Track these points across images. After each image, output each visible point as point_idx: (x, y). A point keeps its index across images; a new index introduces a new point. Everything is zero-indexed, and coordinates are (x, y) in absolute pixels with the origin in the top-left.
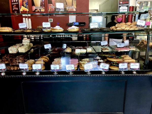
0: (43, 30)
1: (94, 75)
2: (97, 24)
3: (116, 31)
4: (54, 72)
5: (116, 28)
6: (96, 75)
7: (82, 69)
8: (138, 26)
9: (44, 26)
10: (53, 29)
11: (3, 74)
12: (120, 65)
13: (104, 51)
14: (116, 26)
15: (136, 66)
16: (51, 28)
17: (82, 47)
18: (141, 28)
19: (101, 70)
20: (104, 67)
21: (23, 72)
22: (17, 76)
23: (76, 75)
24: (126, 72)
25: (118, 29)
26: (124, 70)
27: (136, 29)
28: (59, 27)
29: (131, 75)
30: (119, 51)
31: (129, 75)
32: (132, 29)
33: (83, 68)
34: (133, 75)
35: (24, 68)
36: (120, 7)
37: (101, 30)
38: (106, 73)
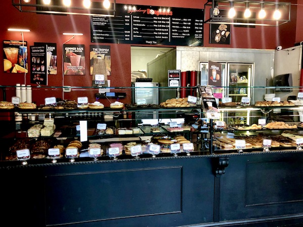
0: (78, 106)
1: (143, 159)
2: (144, 99)
3: (167, 108)
4: (94, 159)
5: (167, 104)
6: (146, 159)
7: (128, 153)
8: (189, 102)
9: (79, 102)
10: (91, 106)
11: (25, 163)
12: (172, 146)
13: (154, 132)
14: (166, 102)
15: (189, 146)
16: (89, 104)
17: (126, 128)
18: (192, 105)
19: (150, 153)
20: (155, 149)
21: (52, 160)
22: (45, 164)
23: (121, 160)
24: (179, 154)
25: (168, 105)
26: (177, 152)
27: (188, 106)
28: (99, 103)
29: (184, 157)
30: (172, 131)
31: (182, 157)
32: (183, 106)
33: (130, 152)
34: (187, 157)
35: (55, 154)
36: (170, 80)
37: (149, 107)
38: (157, 156)
